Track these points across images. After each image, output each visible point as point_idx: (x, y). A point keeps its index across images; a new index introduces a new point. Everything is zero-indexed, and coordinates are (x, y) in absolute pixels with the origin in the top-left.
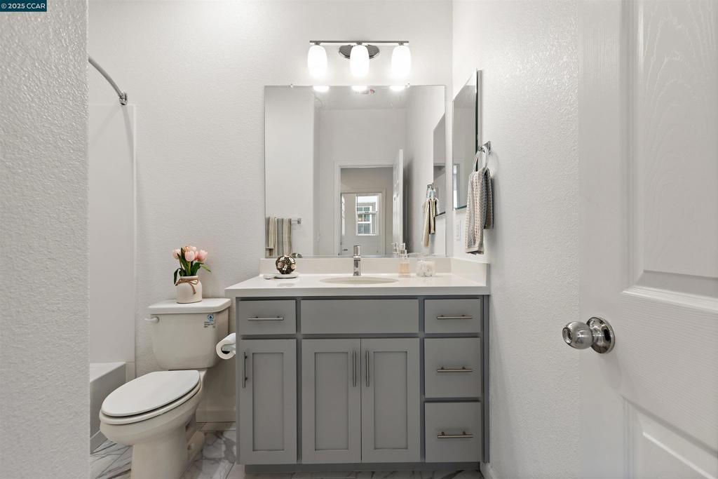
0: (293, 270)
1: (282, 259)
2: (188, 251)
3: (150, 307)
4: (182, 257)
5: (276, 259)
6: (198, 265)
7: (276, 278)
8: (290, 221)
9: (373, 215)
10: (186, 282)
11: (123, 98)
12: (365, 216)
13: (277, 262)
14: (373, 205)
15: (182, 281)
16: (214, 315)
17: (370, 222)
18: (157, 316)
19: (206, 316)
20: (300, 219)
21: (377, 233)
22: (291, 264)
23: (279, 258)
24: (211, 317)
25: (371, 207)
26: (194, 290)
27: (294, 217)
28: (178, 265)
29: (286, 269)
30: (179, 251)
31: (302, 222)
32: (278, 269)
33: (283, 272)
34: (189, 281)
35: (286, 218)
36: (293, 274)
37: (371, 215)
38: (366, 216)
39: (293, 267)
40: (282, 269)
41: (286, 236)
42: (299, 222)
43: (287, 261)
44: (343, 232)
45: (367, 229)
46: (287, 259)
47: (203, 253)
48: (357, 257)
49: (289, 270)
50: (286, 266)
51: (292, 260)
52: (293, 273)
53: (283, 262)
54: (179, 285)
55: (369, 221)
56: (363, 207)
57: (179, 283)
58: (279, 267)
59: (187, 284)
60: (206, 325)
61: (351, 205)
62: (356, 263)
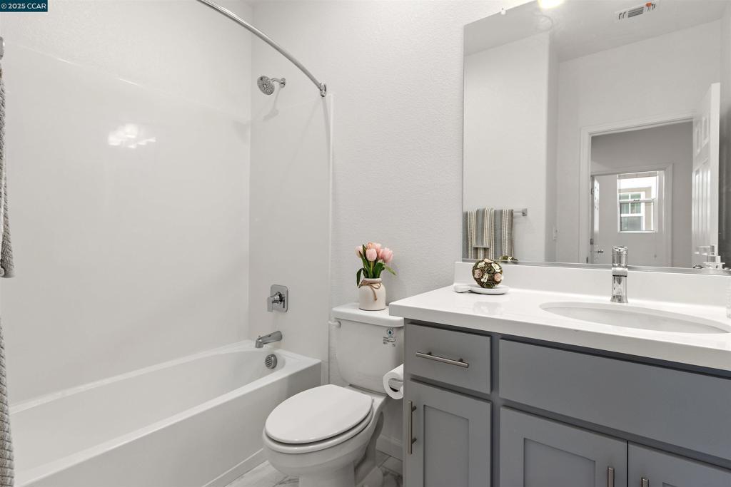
0: (498, 283)
1: (482, 264)
2: (370, 248)
3: (336, 309)
4: (363, 255)
5: (474, 264)
6: (381, 267)
7: (472, 292)
8: (511, 213)
9: (648, 203)
10: (368, 285)
11: (323, 89)
12: (632, 206)
13: (475, 268)
14: (648, 190)
15: (365, 283)
16: (395, 330)
17: (643, 214)
18: (340, 321)
19: (386, 329)
20: (526, 210)
21: (653, 228)
22: (495, 273)
23: (477, 264)
24: (390, 332)
25: (643, 195)
26: (375, 297)
27: (517, 207)
28: (361, 265)
29: (488, 280)
30: (361, 249)
31: (529, 214)
32: (475, 279)
33: (482, 285)
34: (370, 284)
35: (506, 208)
36: (499, 288)
37: (643, 205)
38: (636, 204)
39: (497, 278)
40: (480, 279)
41: (505, 231)
42: (524, 214)
43: (489, 269)
44: (596, 228)
45: (635, 224)
46: (488, 265)
47: (387, 252)
48: (619, 269)
49: (492, 283)
50: (486, 276)
51: (496, 268)
52: (499, 285)
53: (482, 270)
54: (363, 287)
55: (639, 211)
56: (630, 194)
57: (362, 285)
58: (477, 277)
59: (368, 288)
60: (386, 341)
61: (609, 191)
62: (618, 278)
